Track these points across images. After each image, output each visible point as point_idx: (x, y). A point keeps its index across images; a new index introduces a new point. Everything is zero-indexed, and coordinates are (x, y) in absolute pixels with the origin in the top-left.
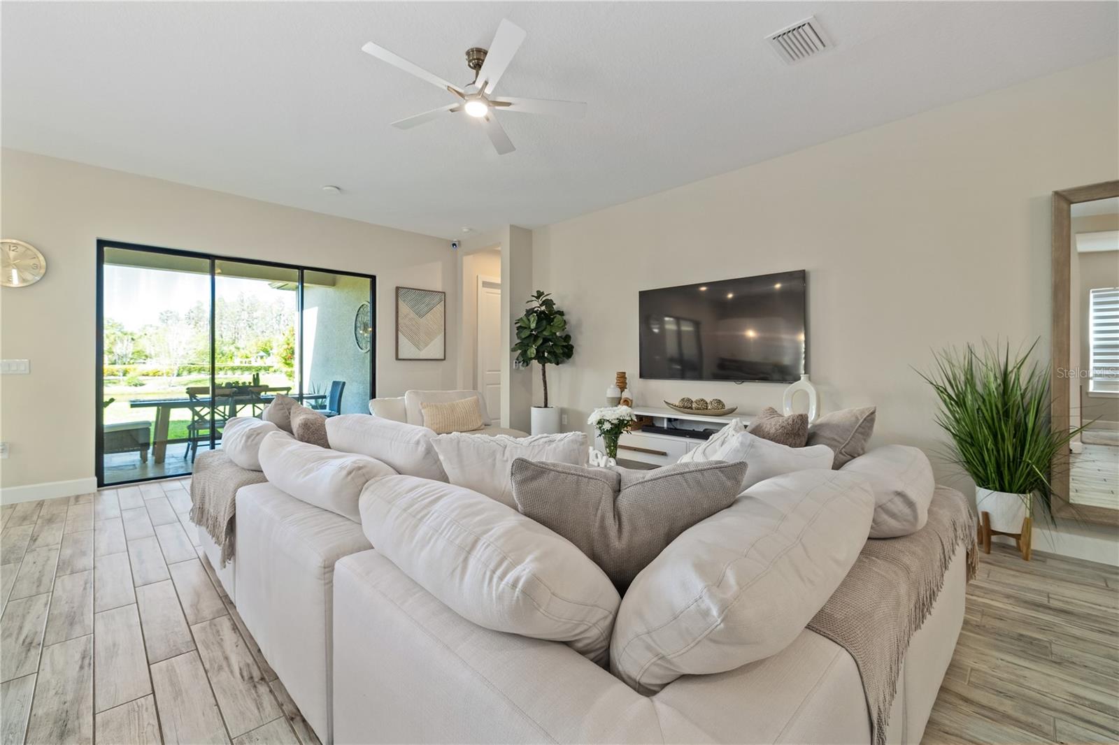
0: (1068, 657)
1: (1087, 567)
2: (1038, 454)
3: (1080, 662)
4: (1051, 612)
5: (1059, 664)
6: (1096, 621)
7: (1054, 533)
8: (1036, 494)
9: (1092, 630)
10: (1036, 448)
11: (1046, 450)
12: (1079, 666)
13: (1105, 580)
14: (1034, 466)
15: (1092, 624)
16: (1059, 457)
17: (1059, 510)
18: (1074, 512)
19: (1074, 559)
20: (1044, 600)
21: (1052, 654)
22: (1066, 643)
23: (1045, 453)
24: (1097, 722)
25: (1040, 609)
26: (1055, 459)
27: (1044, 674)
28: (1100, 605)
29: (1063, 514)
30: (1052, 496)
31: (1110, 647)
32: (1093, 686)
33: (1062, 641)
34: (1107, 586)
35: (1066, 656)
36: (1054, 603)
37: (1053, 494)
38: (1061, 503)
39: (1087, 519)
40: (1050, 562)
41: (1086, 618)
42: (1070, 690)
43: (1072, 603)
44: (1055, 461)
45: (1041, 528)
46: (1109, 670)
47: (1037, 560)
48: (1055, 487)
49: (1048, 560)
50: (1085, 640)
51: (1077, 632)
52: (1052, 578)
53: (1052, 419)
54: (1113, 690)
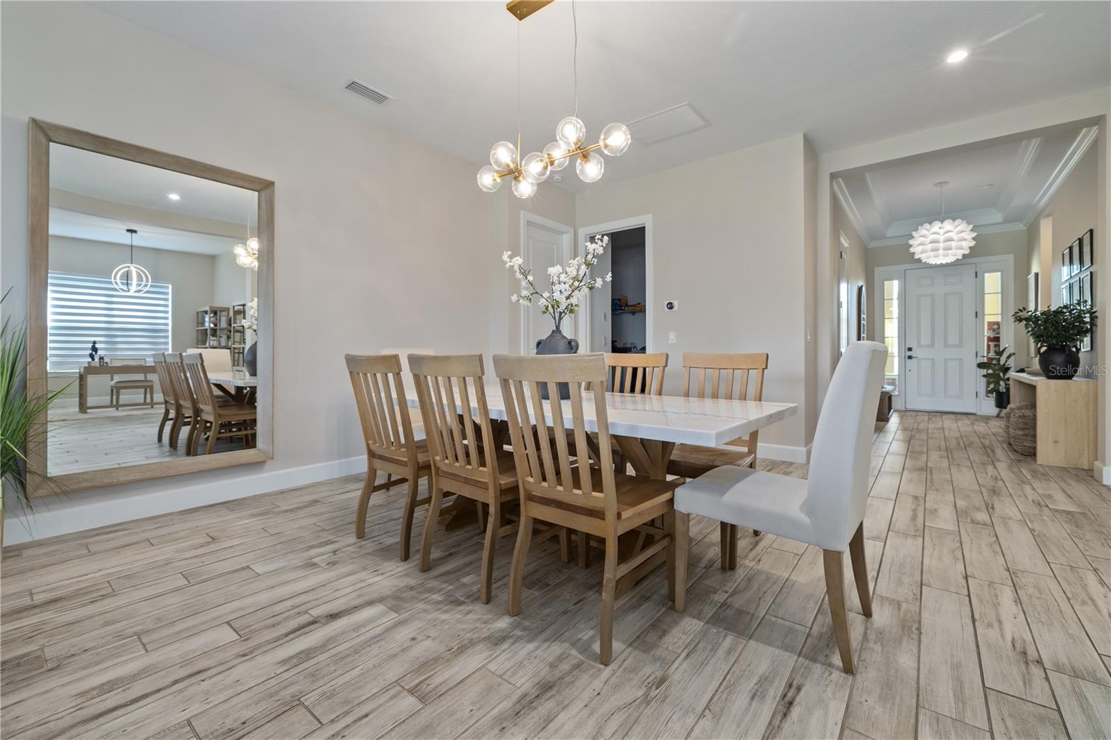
0: (66, 653)
1: (66, 541)
2: (13, 426)
3: (79, 649)
4: (38, 610)
5: (57, 668)
6: (86, 594)
7: (30, 517)
8: (8, 477)
9: (84, 605)
10: (11, 418)
11: (23, 421)
12: (79, 654)
13: (87, 546)
14: (8, 442)
15: (84, 599)
16: (36, 427)
17: (36, 489)
18: (52, 485)
19: (51, 538)
20: (26, 601)
21: (46, 661)
22: (60, 637)
23: (20, 425)
24: (110, 707)
25: (24, 614)
26: (31, 431)
27: (41, 694)
28: (87, 575)
29: (41, 492)
30: (28, 474)
31: (105, 613)
32: (97, 668)
33: (56, 638)
34: (90, 551)
35: (63, 653)
36: (39, 598)
37: (30, 472)
38: (38, 479)
39: (67, 488)
40: (26, 553)
41: (77, 595)
42: (74, 692)
43: (58, 587)
44: (31, 432)
45: (17, 517)
46: (107, 639)
47: (11, 557)
48: (32, 463)
49: (23, 551)
50: (78, 622)
51: (69, 617)
52: (32, 569)
53: (28, 382)
54: (116, 657)
